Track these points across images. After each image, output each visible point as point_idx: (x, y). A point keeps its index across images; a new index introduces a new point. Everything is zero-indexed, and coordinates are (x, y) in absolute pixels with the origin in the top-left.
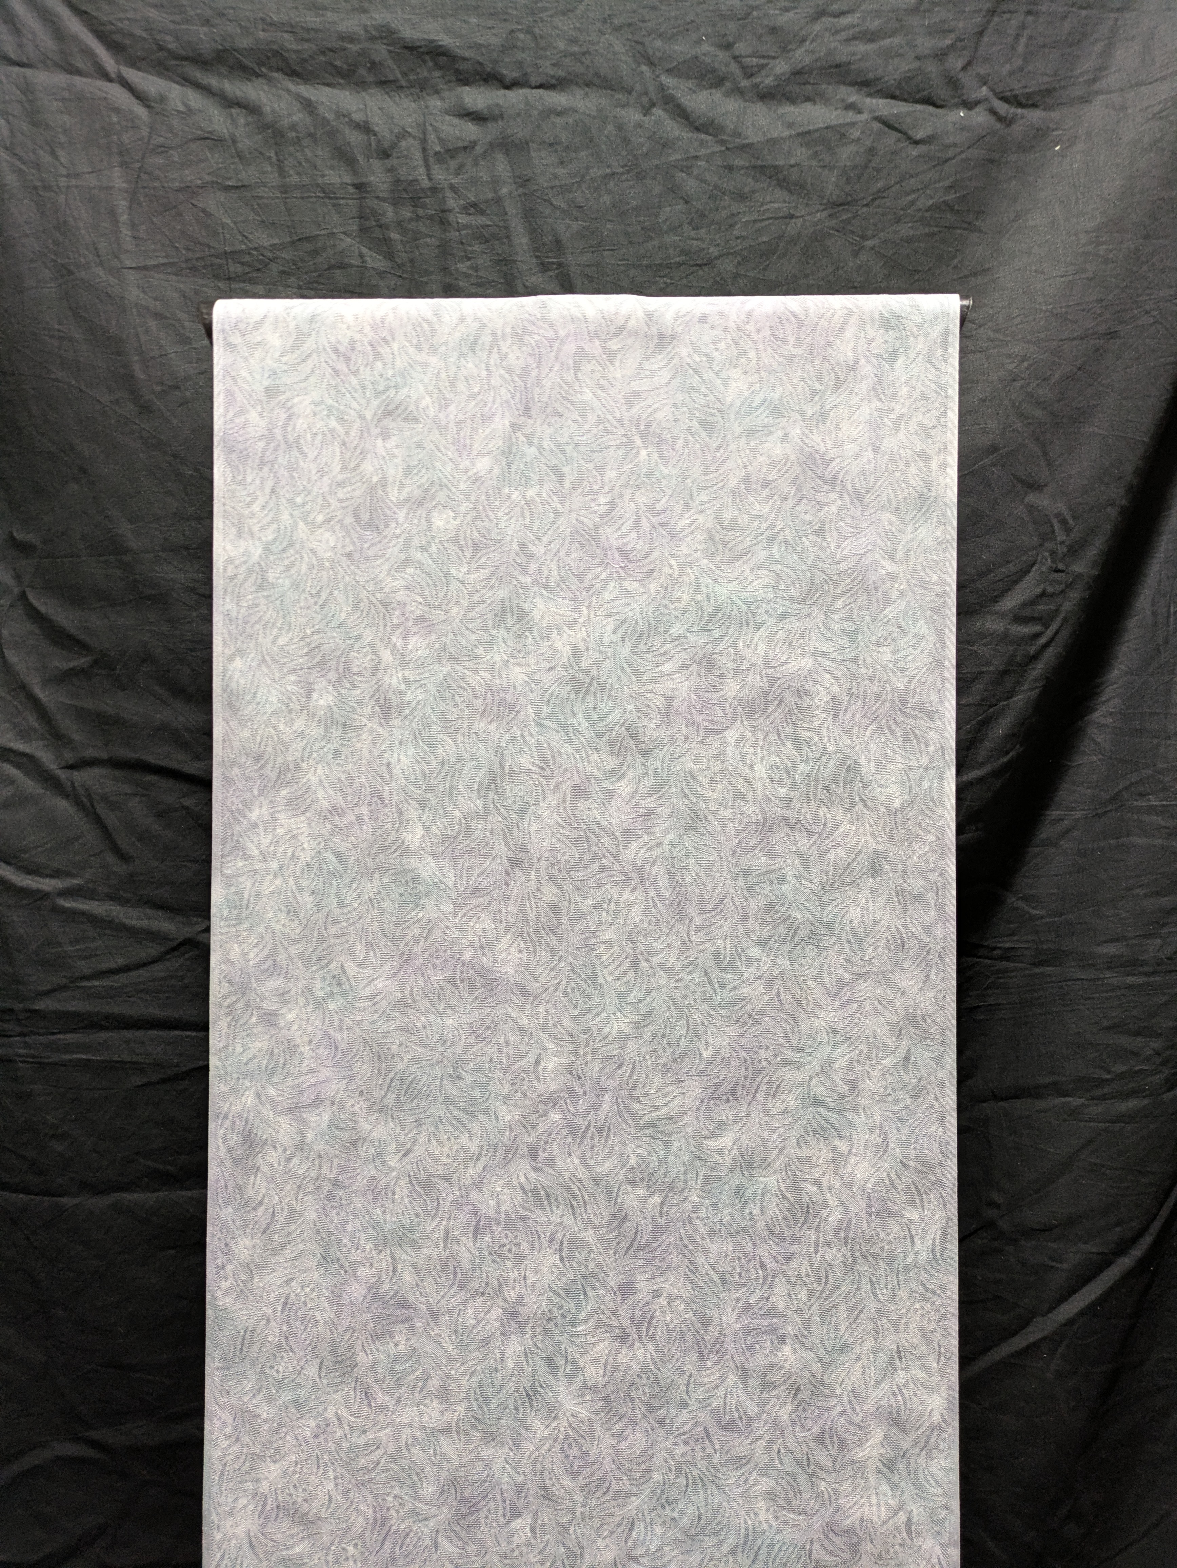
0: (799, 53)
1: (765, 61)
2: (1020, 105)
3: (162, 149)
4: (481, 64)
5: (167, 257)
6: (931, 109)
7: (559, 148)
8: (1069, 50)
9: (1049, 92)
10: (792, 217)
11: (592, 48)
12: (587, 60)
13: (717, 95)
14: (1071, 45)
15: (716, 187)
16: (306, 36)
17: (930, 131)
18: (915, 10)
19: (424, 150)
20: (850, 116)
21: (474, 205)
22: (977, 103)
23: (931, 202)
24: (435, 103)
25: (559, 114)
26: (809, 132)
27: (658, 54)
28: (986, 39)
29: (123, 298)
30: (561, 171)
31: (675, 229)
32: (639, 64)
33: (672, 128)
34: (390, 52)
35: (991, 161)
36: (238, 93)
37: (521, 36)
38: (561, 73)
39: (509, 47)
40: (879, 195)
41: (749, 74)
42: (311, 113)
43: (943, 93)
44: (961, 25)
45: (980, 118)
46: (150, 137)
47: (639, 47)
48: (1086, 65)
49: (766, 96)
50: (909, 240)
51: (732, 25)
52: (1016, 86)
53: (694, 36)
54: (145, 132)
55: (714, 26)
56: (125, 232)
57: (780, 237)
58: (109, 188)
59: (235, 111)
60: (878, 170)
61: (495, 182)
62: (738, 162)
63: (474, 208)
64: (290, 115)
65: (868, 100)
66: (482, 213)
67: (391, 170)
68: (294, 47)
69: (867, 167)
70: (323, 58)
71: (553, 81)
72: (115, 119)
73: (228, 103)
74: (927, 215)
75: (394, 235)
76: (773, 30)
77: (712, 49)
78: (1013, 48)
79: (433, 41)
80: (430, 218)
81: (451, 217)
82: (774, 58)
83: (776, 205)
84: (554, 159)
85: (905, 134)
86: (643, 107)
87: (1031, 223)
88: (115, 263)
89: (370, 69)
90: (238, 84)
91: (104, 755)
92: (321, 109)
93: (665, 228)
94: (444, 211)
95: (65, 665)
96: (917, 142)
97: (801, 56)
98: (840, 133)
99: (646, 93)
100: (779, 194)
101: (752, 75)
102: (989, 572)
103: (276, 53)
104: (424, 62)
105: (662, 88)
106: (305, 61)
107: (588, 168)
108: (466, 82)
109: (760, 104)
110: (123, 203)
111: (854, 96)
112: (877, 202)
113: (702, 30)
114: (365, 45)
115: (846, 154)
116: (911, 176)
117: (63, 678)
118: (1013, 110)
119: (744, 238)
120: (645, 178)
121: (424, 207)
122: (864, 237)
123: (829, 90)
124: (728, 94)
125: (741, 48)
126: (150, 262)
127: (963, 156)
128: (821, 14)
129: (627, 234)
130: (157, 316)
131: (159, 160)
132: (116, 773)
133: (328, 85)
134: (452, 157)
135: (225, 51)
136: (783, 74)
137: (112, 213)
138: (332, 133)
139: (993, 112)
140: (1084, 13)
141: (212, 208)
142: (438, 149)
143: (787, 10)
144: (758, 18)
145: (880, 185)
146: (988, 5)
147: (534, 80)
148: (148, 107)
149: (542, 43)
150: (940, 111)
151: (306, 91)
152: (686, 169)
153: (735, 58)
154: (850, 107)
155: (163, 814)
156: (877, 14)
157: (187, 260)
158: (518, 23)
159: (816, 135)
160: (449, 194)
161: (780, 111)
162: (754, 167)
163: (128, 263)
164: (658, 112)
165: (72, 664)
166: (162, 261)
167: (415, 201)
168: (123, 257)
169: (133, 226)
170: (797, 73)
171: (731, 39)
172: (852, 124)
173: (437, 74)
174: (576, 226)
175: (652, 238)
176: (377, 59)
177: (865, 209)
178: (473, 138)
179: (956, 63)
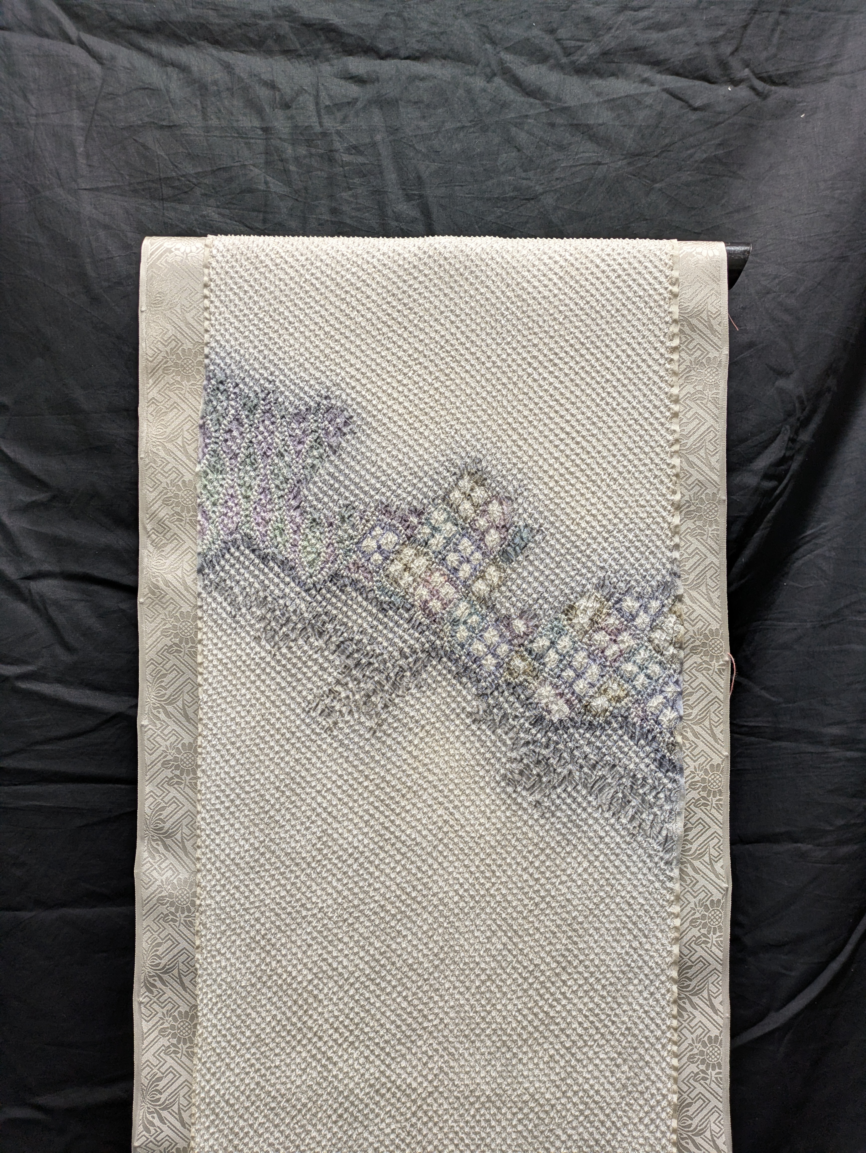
0: (607, 38)
1: (580, 44)
2: (774, 83)
3: (112, 96)
4: (363, 40)
5: (114, 181)
6: (706, 84)
7: (422, 106)
8: (811, 42)
9: (796, 73)
10: (599, 164)
11: (448, 30)
12: (444, 38)
13: (543, 69)
14: (813, 39)
15: (541, 139)
16: (226, 13)
17: (705, 101)
18: (696, 7)
19: (317, 104)
20: (645, 88)
21: (355, 147)
22: (741, 81)
23: (705, 156)
24: (326, 68)
25: (422, 79)
26: (613, 100)
27: (499, 36)
28: (749, 31)
29: (79, 213)
30: (422, 124)
31: (510, 171)
32: (484, 43)
33: (509, 93)
34: (291, 27)
35: (751, 125)
36: (173, 56)
37: (394, 18)
38: (424, 48)
39: (384, 26)
40: (666, 149)
41: (568, 53)
42: (229, 73)
43: (715, 72)
44: (731, 20)
45: (743, 92)
46: (102, 87)
47: (484, 30)
48: (824, 54)
49: (581, 71)
50: (688, 185)
51: (556, 15)
52: (771, 69)
53: (527, 22)
54: (98, 83)
55: (542, 14)
56: (82, 161)
57: (591, 179)
58: (69, 127)
59: (170, 69)
60: (666, 130)
61: (372, 131)
62: (559, 121)
63: (355, 149)
64: (213, 73)
65: (659, 76)
66: (360, 153)
67: (292, 118)
68: (217, 21)
69: (657, 127)
70: (239, 31)
71: (418, 54)
72: (75, 72)
73: (164, 63)
74: (702, 165)
75: (293, 168)
76: (588, 19)
77: (540, 33)
78: (769, 40)
79: (324, 20)
80: (321, 156)
81: (337, 156)
82: (588, 41)
83: (587, 155)
84: (418, 114)
85: (687, 102)
86: (487, 76)
87: (781, 172)
88: (74, 185)
89: (276, 41)
90: (173, 49)
91: (57, 569)
92: (237, 71)
93: (502, 169)
94: (331, 151)
95: (28, 499)
96: (695, 109)
97: (608, 40)
98: (638, 100)
99: (489, 65)
100: (590, 146)
101: (570, 54)
102: (746, 440)
103: (202, 25)
104: (319, 36)
105: (501, 62)
106: (225, 32)
107: (443, 122)
108: (350, 53)
109: (575, 77)
110: (81, 138)
111: (647, 72)
112: (664, 154)
113: (533, 18)
114: (273, 21)
115: (641, 116)
116: (691, 136)
117: (26, 509)
118: (768, 87)
119: (562, 179)
120: (487, 131)
121: (316, 147)
122: (654, 181)
123: (629, 67)
124: (552, 68)
125: (562, 33)
126: (101, 185)
127: (730, 121)
128: (624, 8)
129: (472, 173)
130: (106, 227)
131: (110, 105)
132: (66, 583)
133: (243, 52)
134: (339, 110)
135: (163, 23)
136: (594, 54)
137: (72, 146)
138: (246, 89)
139: (753, 89)
140: (823, 14)
141: (150, 143)
142: (328, 103)
143: (598, 4)
144: (576, 10)
145: (667, 141)
146: (752, 6)
147: (403, 53)
148: (101, 64)
149: (410, 24)
150: (713, 86)
151: (226, 55)
152: (519, 125)
153: (558, 40)
154: (644, 81)
155: (103, 615)
156: (667, 9)
157: (130, 184)
158: (392, 8)
159: (618, 102)
160: (336, 138)
161: (591, 83)
162: (571, 125)
163: (84, 186)
164: (498, 81)
165: (34, 498)
166: (110, 184)
167: (309, 142)
168: (79, 180)
169: (88, 156)
170: (605, 54)
171: (555, 26)
172: (647, 94)
173: (328, 46)
174: (434, 166)
175: (492, 178)
176: (282, 33)
177: (655, 159)
178: (355, 95)
179: (726, 49)
